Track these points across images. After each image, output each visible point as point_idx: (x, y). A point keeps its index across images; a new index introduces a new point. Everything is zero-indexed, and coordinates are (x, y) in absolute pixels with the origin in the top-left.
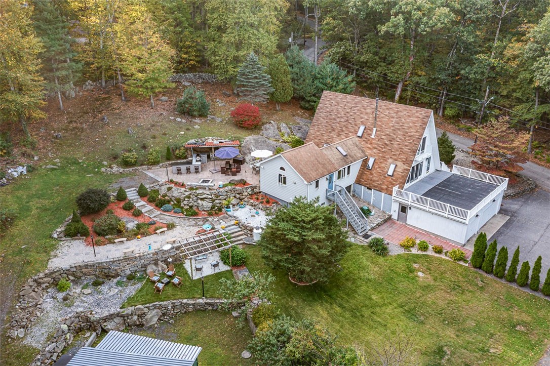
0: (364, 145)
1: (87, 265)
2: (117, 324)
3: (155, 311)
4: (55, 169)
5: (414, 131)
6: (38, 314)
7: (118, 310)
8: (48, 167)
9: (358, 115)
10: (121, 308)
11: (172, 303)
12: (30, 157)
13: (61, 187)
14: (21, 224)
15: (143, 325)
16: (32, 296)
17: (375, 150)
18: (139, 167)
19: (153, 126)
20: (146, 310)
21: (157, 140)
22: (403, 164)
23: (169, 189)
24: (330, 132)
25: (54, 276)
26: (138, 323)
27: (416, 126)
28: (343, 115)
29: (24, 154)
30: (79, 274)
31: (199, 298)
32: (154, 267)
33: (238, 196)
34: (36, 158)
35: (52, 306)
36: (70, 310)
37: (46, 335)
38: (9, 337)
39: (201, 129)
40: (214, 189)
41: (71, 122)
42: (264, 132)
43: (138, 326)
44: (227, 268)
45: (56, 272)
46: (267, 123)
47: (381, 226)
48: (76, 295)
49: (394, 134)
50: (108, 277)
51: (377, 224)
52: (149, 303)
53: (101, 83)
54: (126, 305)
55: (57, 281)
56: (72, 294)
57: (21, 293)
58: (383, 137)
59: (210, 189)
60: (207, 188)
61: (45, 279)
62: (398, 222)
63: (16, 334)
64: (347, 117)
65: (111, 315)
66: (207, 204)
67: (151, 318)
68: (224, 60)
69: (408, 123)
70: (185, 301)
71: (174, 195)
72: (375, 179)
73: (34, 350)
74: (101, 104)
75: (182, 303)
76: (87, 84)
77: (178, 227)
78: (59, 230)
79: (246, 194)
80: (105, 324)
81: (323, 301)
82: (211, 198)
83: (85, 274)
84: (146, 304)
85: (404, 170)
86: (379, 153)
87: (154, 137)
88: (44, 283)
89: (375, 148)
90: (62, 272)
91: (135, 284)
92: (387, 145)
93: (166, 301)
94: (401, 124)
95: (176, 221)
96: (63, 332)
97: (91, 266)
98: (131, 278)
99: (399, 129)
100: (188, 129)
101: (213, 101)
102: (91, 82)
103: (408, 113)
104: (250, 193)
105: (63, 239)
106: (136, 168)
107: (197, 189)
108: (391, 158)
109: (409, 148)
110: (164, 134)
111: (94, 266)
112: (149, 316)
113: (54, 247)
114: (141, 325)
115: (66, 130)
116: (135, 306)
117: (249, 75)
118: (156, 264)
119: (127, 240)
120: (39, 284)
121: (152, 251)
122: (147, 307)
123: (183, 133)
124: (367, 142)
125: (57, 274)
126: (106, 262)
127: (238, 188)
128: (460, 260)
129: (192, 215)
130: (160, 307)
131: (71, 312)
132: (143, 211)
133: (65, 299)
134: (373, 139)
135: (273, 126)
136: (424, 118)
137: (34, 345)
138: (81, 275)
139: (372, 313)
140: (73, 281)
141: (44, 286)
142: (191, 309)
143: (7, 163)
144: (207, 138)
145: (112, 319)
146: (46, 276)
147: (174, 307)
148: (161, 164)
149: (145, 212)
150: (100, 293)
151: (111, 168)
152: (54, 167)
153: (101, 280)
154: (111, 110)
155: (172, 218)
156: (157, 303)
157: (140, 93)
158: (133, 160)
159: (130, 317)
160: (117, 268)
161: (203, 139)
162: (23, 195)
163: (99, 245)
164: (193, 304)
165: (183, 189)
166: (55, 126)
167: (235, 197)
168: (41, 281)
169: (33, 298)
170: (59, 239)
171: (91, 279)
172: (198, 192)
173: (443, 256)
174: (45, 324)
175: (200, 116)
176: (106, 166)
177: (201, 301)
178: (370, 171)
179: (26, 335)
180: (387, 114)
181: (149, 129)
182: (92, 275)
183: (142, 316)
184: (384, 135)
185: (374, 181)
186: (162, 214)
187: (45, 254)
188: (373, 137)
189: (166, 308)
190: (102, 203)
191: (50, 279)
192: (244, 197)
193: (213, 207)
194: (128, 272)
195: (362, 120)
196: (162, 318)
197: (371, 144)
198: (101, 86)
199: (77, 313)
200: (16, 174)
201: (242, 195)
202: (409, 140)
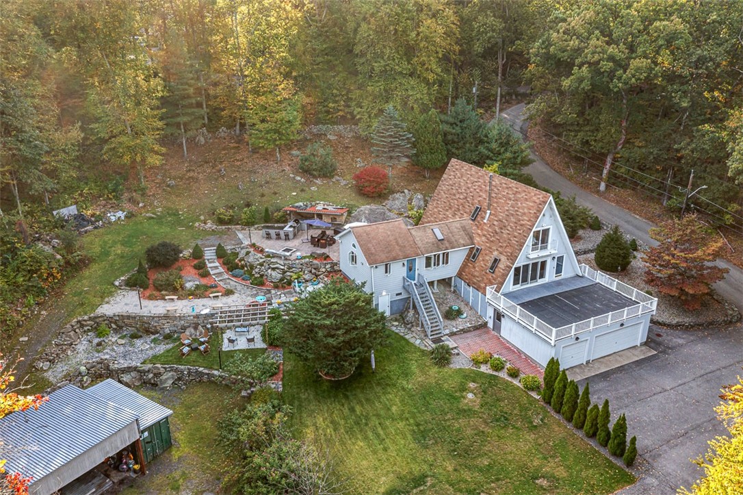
0: (474, 230)
1: (129, 316)
2: (133, 378)
3: (171, 373)
4: (153, 218)
5: (527, 219)
6: (69, 352)
7: (138, 364)
8: (147, 215)
9: (478, 192)
10: (141, 364)
11: (188, 369)
12: (136, 203)
13: (148, 236)
14: (95, 267)
15: (157, 385)
16: (70, 335)
17: (483, 238)
18: (233, 227)
19: (267, 182)
20: (162, 370)
21: (265, 199)
22: (508, 259)
23: (248, 253)
24: (447, 210)
25: (97, 320)
26: (152, 381)
27: (530, 213)
28: (463, 191)
29: (130, 199)
30: (120, 323)
31: (216, 370)
32: (192, 330)
33: (313, 271)
34: (141, 205)
35: (85, 348)
36: (97, 355)
37: (64, 373)
38: (34, 367)
39: (317, 191)
40: (290, 260)
41: (190, 170)
42: (390, 202)
43: (153, 384)
44: (264, 346)
45: (99, 317)
46: (399, 191)
47: (468, 333)
48: (110, 343)
49: (507, 220)
50: (148, 332)
51: (462, 330)
52: (168, 364)
53: (235, 130)
54: (148, 362)
55: (100, 327)
56: (106, 341)
57: (62, 331)
58: (496, 223)
59: (286, 259)
60: (283, 258)
61: (89, 322)
62: (493, 332)
63: (41, 366)
64: (467, 194)
65: (129, 368)
66: (276, 275)
67: (167, 379)
68: (367, 113)
69: (523, 208)
70: (201, 369)
71: (250, 260)
72: (476, 274)
73: (49, 382)
74: (225, 154)
75: (197, 371)
76: (221, 130)
77: (236, 295)
78: (122, 278)
79: (324, 270)
80: (122, 375)
81: (336, 400)
82: (282, 269)
83: (126, 325)
84: (165, 364)
85: (507, 267)
86: (487, 242)
87: (263, 195)
88: (86, 326)
89: (484, 235)
90: (105, 318)
91: (167, 344)
92: (497, 234)
93: (185, 365)
94: (516, 209)
95: (239, 288)
96: (80, 373)
97: (132, 317)
98: (168, 337)
99: (512, 215)
100: (302, 190)
101: (352, 160)
102: (225, 129)
103: (526, 195)
104: (328, 270)
105: (122, 288)
106: (230, 227)
107: (273, 257)
108: (497, 250)
109: (516, 239)
110: (275, 193)
111: (135, 318)
112: (164, 377)
113: (111, 294)
114: (155, 385)
115: (181, 179)
116: (154, 364)
117: (383, 133)
118: (196, 328)
119: (177, 299)
120: (82, 326)
121: (194, 314)
122: (164, 368)
123: (295, 194)
124: (478, 227)
125: (100, 319)
126: (147, 316)
127: (315, 262)
128: (532, 389)
129: (256, 285)
130: (176, 370)
131: (98, 357)
132: (212, 272)
133: (99, 344)
134: (485, 223)
135: (405, 196)
136: (540, 204)
137: (51, 379)
138: (123, 325)
139: (380, 424)
140: (114, 329)
141: (86, 328)
142: (205, 378)
143: (112, 207)
144: (318, 202)
145: (130, 372)
146: (90, 319)
147: (189, 374)
148: (256, 226)
149: (214, 275)
150: (132, 345)
151: (205, 223)
152: (153, 216)
153: (140, 334)
154: (233, 161)
155: (237, 284)
156: (175, 365)
157: (261, 145)
158: (226, 218)
159: (146, 374)
160: (156, 324)
161: (313, 203)
162: (109, 240)
163: (152, 300)
164: (208, 374)
165: (260, 255)
166: (173, 174)
167: (311, 272)
168: (85, 323)
169: (70, 337)
170: (119, 288)
171: (132, 330)
172: (273, 260)
173: (515, 382)
174: (70, 362)
175: (325, 176)
176: (202, 221)
177: (216, 372)
178: (473, 263)
179: (50, 368)
180: (505, 194)
181: (262, 186)
182: (134, 327)
183: (157, 375)
184: (497, 221)
185: (474, 276)
186: (229, 279)
187: (100, 299)
188: (485, 221)
189: (182, 372)
190: (168, 257)
191: (93, 323)
192: (320, 273)
193: (282, 280)
194: (167, 331)
195: (480, 198)
196: (176, 383)
197: (482, 230)
198: (235, 134)
199: (101, 359)
200: (113, 219)
201: (319, 271)
202: (520, 230)
